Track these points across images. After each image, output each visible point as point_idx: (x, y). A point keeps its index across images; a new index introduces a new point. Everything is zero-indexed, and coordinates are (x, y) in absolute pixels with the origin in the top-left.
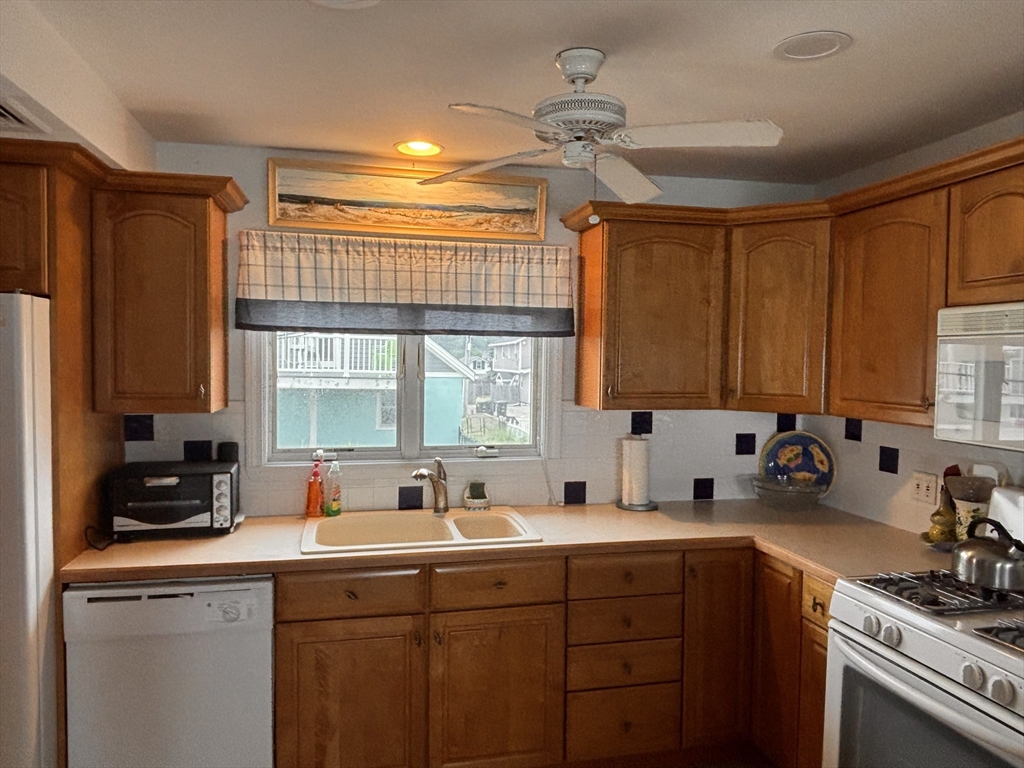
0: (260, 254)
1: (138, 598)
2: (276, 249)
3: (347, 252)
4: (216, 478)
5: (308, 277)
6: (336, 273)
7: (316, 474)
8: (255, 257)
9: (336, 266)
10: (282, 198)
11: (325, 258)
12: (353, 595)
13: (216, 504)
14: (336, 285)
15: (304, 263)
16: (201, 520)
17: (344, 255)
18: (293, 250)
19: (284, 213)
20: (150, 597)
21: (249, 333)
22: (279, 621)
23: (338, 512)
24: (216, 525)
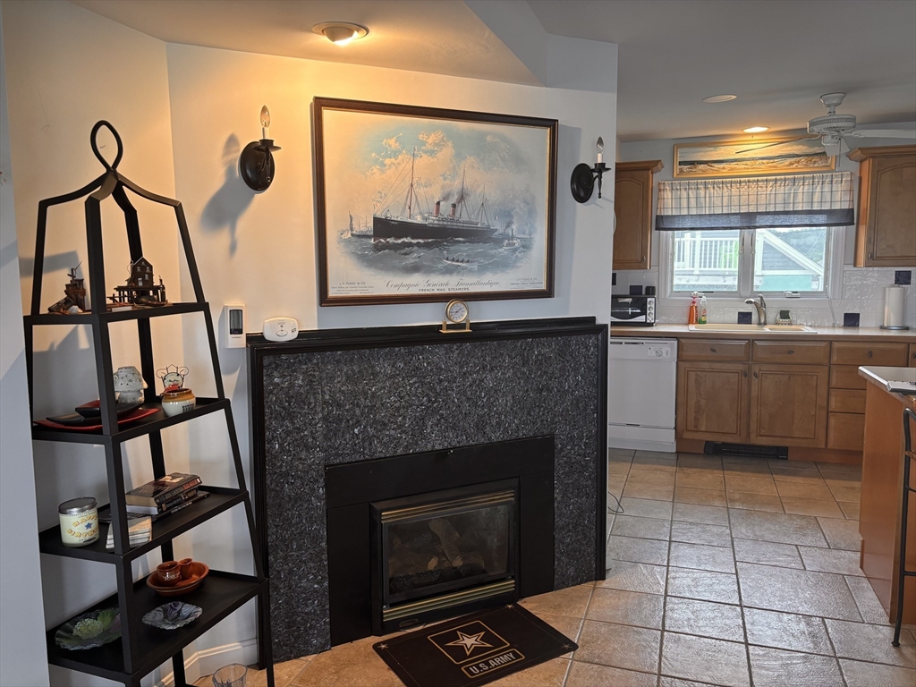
0: (669, 194)
1: (621, 343)
2: (677, 189)
3: (714, 188)
4: (649, 300)
5: (693, 202)
6: (707, 199)
7: (694, 302)
8: (668, 194)
9: (707, 195)
10: (680, 163)
11: (702, 192)
12: (713, 350)
13: (648, 312)
14: (707, 205)
15: (691, 195)
16: (641, 319)
17: (712, 189)
18: (685, 189)
19: (681, 171)
20: (626, 343)
21: (661, 232)
22: (680, 359)
23: (705, 322)
24: (648, 321)
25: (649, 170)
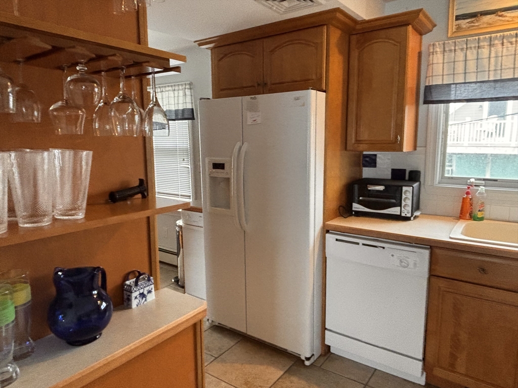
0: (440, 56)
1: (358, 244)
2: (451, 51)
3: (503, 44)
4: (404, 189)
5: (472, 65)
6: (492, 60)
7: (468, 193)
8: (438, 58)
9: (493, 55)
10: (458, 18)
11: (485, 52)
12: (483, 270)
13: (403, 203)
14: (492, 68)
15: (469, 56)
16: (395, 211)
17: (500, 46)
18: (462, 49)
19: (459, 28)
20: (364, 244)
21: (431, 105)
22: (433, 275)
23: (482, 219)
24: (403, 215)
25: (408, 25)
